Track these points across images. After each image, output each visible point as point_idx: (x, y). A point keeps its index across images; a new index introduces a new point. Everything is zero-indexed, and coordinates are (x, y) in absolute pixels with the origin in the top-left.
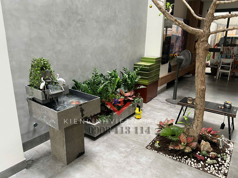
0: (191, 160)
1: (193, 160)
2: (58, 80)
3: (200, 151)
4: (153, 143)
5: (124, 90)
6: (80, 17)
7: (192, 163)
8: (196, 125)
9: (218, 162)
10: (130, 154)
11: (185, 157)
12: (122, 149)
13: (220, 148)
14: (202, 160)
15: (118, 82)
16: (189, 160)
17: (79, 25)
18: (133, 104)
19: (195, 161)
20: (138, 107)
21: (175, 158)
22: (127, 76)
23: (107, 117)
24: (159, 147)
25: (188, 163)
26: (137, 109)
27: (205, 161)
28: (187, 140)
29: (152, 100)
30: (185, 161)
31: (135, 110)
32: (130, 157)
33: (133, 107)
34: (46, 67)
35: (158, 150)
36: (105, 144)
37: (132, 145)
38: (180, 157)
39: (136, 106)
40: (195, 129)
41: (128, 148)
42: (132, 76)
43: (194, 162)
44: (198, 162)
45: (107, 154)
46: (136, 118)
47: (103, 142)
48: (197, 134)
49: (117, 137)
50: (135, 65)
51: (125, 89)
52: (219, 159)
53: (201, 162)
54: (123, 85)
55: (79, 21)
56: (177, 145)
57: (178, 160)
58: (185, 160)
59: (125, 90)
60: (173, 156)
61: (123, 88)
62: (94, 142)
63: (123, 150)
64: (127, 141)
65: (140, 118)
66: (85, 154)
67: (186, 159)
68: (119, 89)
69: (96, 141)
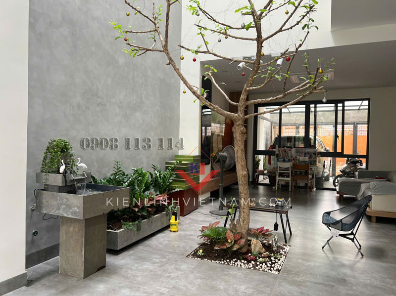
0: (241, 261)
1: (243, 261)
2: (79, 165)
3: (251, 253)
4: (195, 252)
5: (154, 193)
6: (100, 100)
7: (242, 264)
8: (243, 218)
9: (271, 260)
10: (167, 263)
11: (234, 260)
12: (155, 260)
13: (274, 249)
14: (253, 260)
15: (146, 183)
16: (239, 262)
17: (98, 109)
18: (167, 212)
19: (246, 262)
20: (173, 215)
21: (223, 262)
22: (158, 174)
23: (134, 223)
24: (203, 254)
25: (238, 265)
26: (173, 217)
27: (256, 261)
28: (234, 237)
29: (192, 213)
30: (234, 264)
31: (170, 219)
32: (167, 265)
33: (167, 215)
34: (67, 149)
35: (202, 257)
36: (133, 257)
37: (168, 255)
38: (228, 261)
39: (171, 213)
40: (242, 223)
41: (164, 258)
42: (164, 175)
43: (244, 263)
44: (249, 262)
45: (136, 265)
46: (171, 231)
47: (129, 256)
48: (245, 231)
49: (148, 251)
50: (167, 163)
51: (155, 191)
52: (273, 258)
53: (252, 262)
54: (153, 186)
55: (99, 104)
56: (223, 244)
57: (226, 263)
58: (234, 262)
59: (156, 193)
60: (221, 261)
61: (153, 190)
62: (116, 257)
63: (157, 261)
64: (162, 252)
65: (176, 230)
66: (107, 268)
67: (236, 261)
68: (147, 192)
69: (119, 256)
